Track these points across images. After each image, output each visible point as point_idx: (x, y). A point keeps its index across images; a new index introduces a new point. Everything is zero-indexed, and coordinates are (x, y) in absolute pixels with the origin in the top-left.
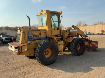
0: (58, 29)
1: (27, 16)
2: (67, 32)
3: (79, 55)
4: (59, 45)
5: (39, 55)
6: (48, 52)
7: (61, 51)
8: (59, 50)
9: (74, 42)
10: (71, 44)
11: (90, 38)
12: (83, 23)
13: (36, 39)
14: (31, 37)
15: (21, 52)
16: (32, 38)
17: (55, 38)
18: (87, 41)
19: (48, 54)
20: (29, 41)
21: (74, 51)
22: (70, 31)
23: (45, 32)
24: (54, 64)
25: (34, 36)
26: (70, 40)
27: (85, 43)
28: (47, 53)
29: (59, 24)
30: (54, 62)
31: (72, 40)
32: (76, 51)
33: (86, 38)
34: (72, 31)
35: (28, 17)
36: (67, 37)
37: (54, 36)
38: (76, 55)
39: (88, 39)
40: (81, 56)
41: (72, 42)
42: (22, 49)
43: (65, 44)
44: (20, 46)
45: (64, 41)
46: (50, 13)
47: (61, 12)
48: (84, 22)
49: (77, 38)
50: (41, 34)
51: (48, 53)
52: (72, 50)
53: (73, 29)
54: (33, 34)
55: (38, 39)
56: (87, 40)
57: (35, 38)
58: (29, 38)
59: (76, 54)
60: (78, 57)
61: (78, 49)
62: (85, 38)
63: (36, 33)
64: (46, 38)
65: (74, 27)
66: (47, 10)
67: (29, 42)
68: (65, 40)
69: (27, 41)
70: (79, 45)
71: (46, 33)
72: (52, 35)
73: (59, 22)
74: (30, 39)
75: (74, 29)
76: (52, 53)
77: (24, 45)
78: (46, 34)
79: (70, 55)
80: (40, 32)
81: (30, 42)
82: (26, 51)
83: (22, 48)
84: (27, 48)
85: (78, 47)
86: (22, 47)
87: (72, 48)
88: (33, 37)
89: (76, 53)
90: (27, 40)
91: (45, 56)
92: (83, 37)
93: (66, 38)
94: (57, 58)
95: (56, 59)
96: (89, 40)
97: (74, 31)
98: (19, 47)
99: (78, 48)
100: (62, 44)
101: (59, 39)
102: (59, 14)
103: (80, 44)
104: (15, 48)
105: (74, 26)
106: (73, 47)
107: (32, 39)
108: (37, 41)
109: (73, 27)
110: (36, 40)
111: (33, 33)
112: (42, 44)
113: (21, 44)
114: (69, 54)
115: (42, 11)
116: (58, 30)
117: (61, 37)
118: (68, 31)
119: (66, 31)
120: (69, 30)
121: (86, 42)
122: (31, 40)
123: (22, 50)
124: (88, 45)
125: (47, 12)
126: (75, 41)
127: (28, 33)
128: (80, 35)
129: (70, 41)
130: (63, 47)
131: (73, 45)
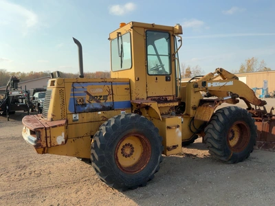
0: (168, 78)
1: (74, 39)
2: (197, 89)
3: (234, 162)
4: (169, 128)
5: (99, 157)
6: (132, 148)
7: (175, 147)
8: (169, 143)
9: (218, 120)
10: (210, 126)
11: (273, 109)
12: (260, 63)
13: (98, 106)
14: (83, 101)
15: (45, 145)
16: (85, 105)
17: (155, 105)
18: (265, 117)
19: (131, 154)
20: (75, 113)
21: (218, 149)
22: (209, 85)
23: (128, 86)
24: (149, 186)
25: (93, 98)
26: (206, 114)
27: (256, 123)
28: (128, 151)
29: (173, 63)
30: (150, 180)
31: (214, 115)
32: (225, 149)
33: (262, 108)
34: (214, 85)
35: (76, 42)
36: (197, 104)
37: (154, 100)
38: (224, 162)
39: (268, 112)
40: (240, 167)
41: (212, 119)
42: (46, 137)
43: (190, 126)
44: (42, 128)
45: (187, 114)
46: (142, 31)
47: (177, 27)
48: (263, 62)
49: (229, 108)
50: (113, 94)
51: (133, 151)
52: (213, 147)
53: (220, 78)
54: (88, 94)
55: (104, 106)
56: (263, 115)
57: (94, 104)
58: (76, 105)
59: (223, 159)
60: (229, 170)
61: (233, 143)
62: (258, 108)
63: (98, 91)
64: (130, 105)
65: (223, 73)
66: (133, 23)
67: (74, 116)
68: (192, 112)
69: (69, 112)
70: (235, 129)
71: (130, 89)
72: (148, 97)
73: (172, 57)
74: (79, 107)
75: (224, 79)
76: (143, 153)
77: (56, 126)
78: (131, 93)
79: (206, 158)
80: (110, 86)
81: (77, 116)
82: (60, 143)
83: (48, 135)
84: (63, 134)
85: (233, 137)
86: (48, 131)
87: (212, 138)
88: (87, 102)
89: (224, 156)
90: (70, 110)
91: (120, 161)
92: (253, 106)
93: (195, 108)
94: (159, 168)
95: (156, 171)
96: (271, 115)
97: (222, 84)
98: (39, 132)
99: (232, 139)
100: (178, 126)
101: (172, 108)
102: (171, 33)
103: (239, 125)
104: (31, 134)
105: (221, 70)
106: (216, 137)
107: (86, 108)
108: (100, 113)
109: (220, 72)
110: (96, 110)
111: (89, 88)
112: (112, 123)
113: (52, 120)
114: (202, 157)
115: (123, 25)
116: (170, 80)
117: (176, 104)
118: (200, 84)
119: (196, 86)
120: (204, 84)
121: (260, 121)
122: (82, 109)
123: (48, 139)
124: (266, 130)
125: (135, 26)
126: (221, 119)
127: (74, 89)
128: (241, 98)
129: (207, 118)
130: (180, 134)
131: (214, 129)
